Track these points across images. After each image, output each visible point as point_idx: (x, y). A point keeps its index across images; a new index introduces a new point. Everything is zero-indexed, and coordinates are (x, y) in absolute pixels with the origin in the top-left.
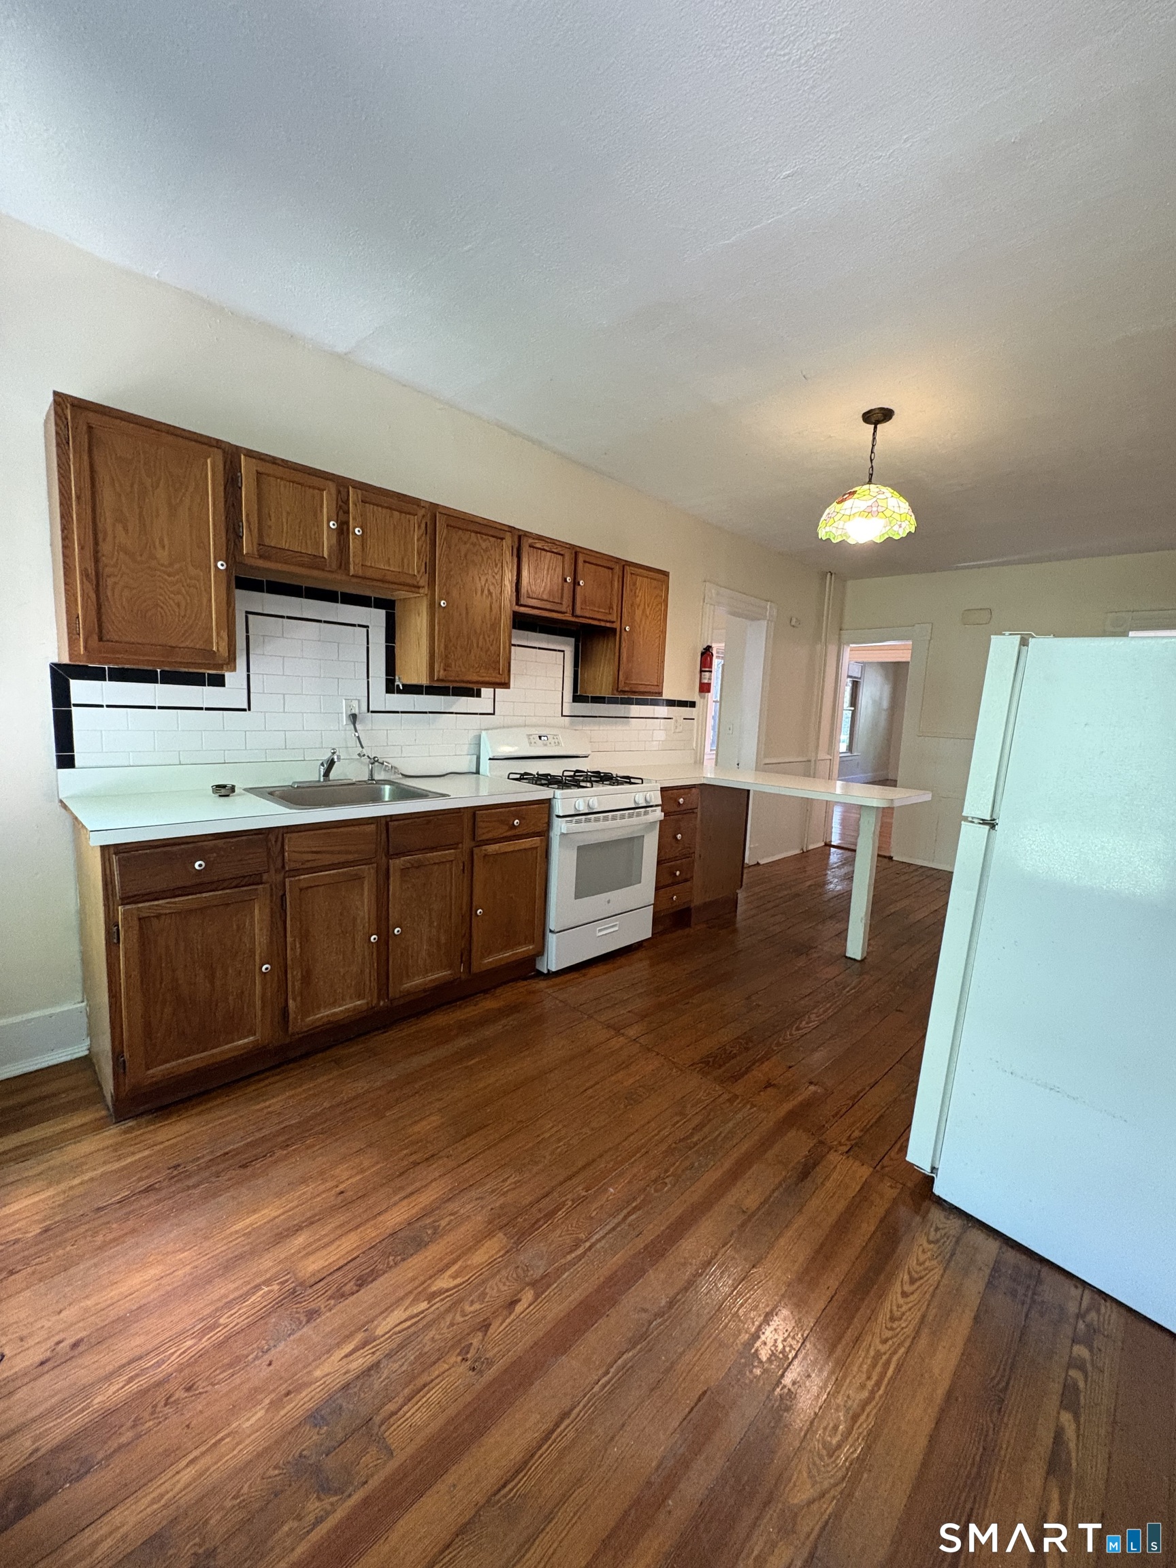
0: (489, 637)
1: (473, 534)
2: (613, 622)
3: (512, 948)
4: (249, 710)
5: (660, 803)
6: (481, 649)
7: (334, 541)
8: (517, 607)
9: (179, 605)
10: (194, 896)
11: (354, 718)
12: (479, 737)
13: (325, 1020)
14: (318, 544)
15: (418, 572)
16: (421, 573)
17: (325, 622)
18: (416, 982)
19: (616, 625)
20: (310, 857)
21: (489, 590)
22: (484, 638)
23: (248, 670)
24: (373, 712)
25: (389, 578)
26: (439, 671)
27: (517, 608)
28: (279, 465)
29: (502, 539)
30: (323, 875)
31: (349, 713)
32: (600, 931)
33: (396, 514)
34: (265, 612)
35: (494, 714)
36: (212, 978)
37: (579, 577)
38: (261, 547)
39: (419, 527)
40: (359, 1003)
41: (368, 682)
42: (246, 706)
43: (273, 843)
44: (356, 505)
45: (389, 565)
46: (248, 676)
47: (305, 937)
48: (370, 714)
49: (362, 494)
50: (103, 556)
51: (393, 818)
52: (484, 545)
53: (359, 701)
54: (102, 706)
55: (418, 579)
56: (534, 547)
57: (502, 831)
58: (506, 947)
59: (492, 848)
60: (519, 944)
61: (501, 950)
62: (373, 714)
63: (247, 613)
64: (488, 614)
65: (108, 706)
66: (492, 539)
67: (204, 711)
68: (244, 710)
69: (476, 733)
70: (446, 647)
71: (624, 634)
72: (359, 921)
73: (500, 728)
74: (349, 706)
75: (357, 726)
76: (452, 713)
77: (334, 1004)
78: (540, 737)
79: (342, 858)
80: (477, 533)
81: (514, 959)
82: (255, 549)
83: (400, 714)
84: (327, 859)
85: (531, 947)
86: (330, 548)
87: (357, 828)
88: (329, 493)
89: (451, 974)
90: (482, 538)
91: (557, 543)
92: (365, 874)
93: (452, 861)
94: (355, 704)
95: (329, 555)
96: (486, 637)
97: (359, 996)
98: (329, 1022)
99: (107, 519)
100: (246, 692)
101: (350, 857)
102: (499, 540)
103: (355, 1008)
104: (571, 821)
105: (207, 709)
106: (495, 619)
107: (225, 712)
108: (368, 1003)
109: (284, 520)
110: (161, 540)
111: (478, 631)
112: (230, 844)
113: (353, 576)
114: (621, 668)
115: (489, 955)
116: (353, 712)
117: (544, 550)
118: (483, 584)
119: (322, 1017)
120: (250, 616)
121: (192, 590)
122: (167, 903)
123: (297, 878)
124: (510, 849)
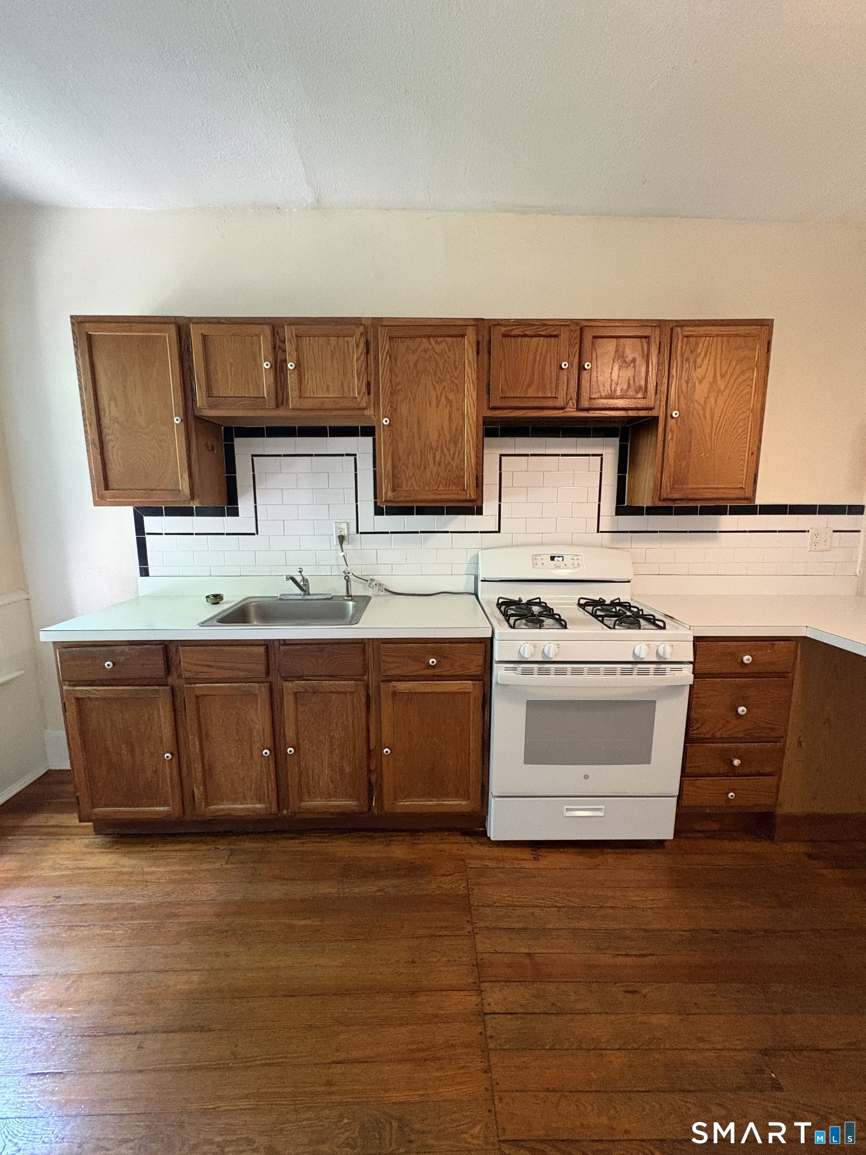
0: (449, 450)
1: (424, 340)
2: (651, 409)
3: (438, 797)
4: (257, 534)
5: (692, 660)
6: (439, 464)
7: (272, 380)
8: (489, 411)
9: (154, 457)
10: (111, 688)
11: (341, 539)
12: (477, 557)
13: (226, 812)
14: (258, 386)
15: (359, 394)
16: (362, 394)
17: (316, 455)
18: (317, 803)
19: (659, 412)
20: (205, 669)
21: (446, 397)
22: (442, 452)
23: (255, 502)
24: (361, 533)
25: (327, 406)
26: (386, 493)
27: (490, 414)
28: (223, 323)
29: (463, 336)
30: (218, 687)
31: (339, 534)
32: (568, 810)
33: (333, 340)
34: (266, 454)
35: (499, 531)
36: (132, 751)
37: (584, 359)
38: (210, 398)
39: (358, 346)
40: (258, 806)
41: (357, 506)
42: (254, 531)
43: (174, 653)
44: (291, 341)
45: (329, 393)
46: (256, 507)
47: (203, 736)
48: (359, 534)
49: (296, 329)
50: (105, 428)
51: (287, 642)
52: (438, 348)
53: (348, 524)
54: (161, 534)
55: (359, 400)
56: (510, 336)
57: (413, 668)
58: (429, 795)
59: (402, 686)
60: (448, 795)
61: (423, 796)
62: (362, 535)
63: (253, 456)
64: (446, 424)
65: (166, 534)
66: (449, 340)
67: (225, 536)
68: (253, 534)
69: (474, 552)
70: (394, 467)
71: (671, 423)
72: (255, 733)
73: (506, 547)
74: (337, 528)
75: (343, 546)
76: (447, 532)
77: (235, 801)
78: (552, 558)
79: (234, 674)
80: (429, 337)
81: (439, 809)
82: (205, 402)
83: (389, 535)
84: (219, 674)
85: (464, 803)
86: (268, 388)
87: (245, 649)
88: (265, 337)
89: (356, 806)
90: (436, 342)
91: (548, 323)
92: (257, 692)
93: (354, 692)
94: (344, 526)
95: (268, 394)
96: (445, 450)
97: (260, 800)
98: (229, 815)
99: (104, 400)
100: (254, 519)
101: (242, 674)
102: (459, 339)
103: (254, 810)
104: (515, 669)
105: (227, 534)
106: (456, 429)
107: (240, 536)
108: (266, 809)
109: (229, 371)
110: (139, 409)
111: (434, 445)
112: (134, 651)
113: (292, 409)
114: (666, 468)
115: (404, 798)
116: (342, 534)
117: (526, 336)
118: (439, 393)
119: (223, 810)
120: (255, 458)
121: (163, 444)
122: (93, 690)
123: (193, 686)
124: (428, 690)
